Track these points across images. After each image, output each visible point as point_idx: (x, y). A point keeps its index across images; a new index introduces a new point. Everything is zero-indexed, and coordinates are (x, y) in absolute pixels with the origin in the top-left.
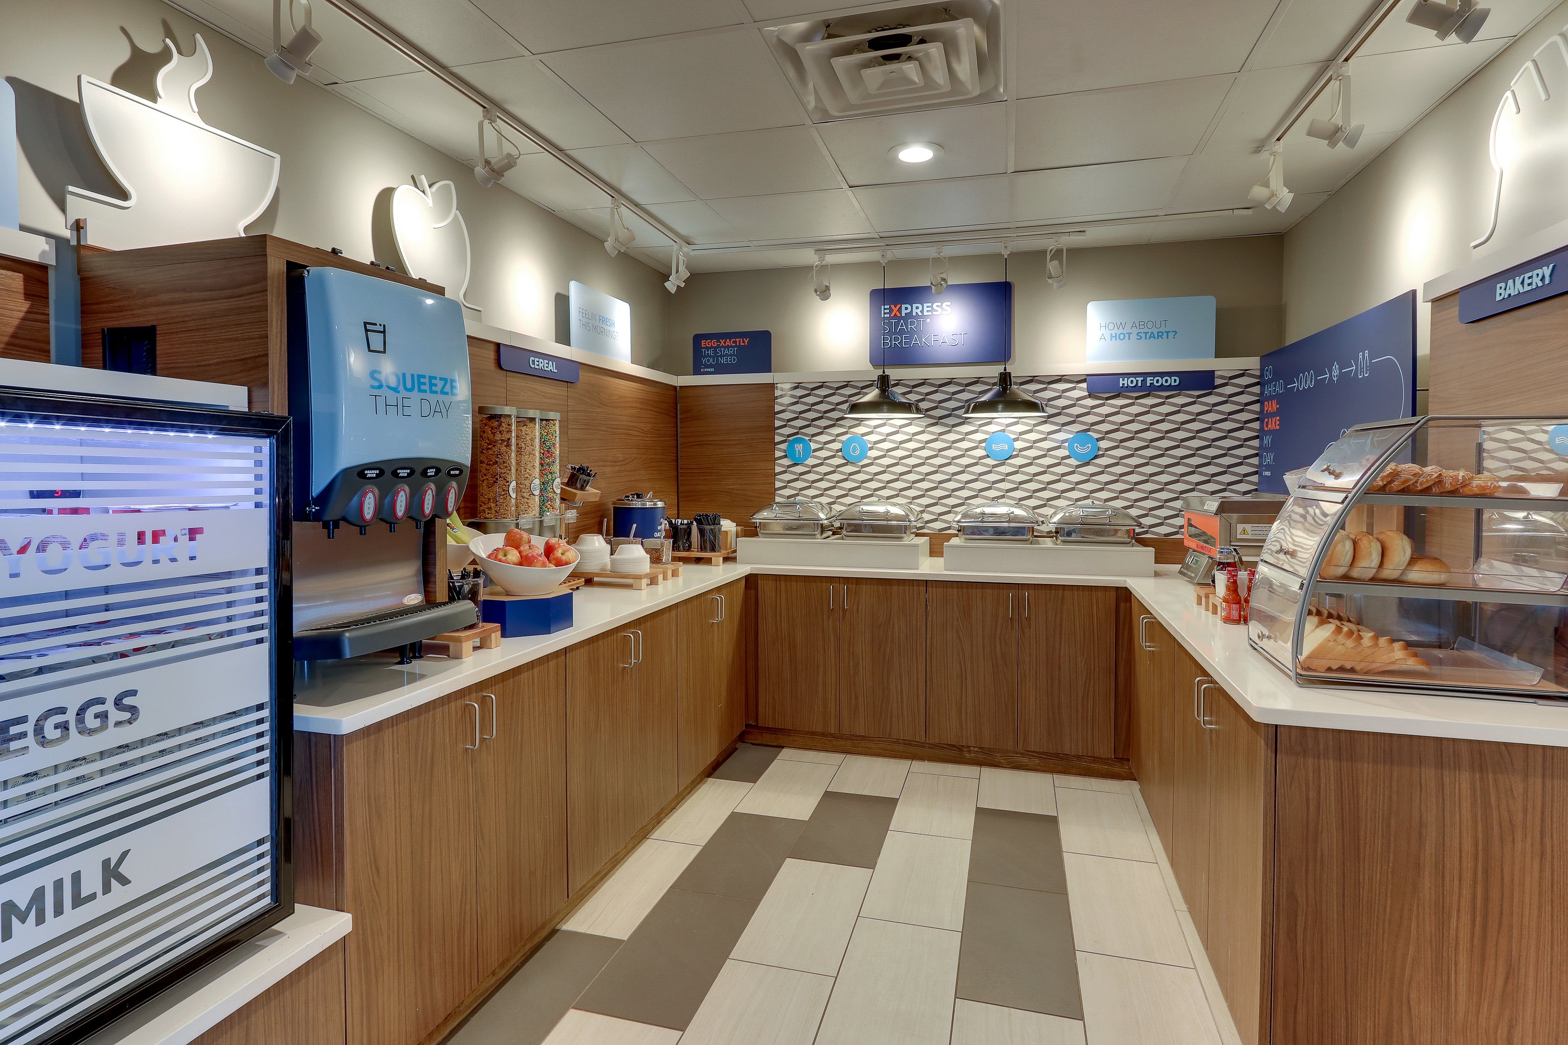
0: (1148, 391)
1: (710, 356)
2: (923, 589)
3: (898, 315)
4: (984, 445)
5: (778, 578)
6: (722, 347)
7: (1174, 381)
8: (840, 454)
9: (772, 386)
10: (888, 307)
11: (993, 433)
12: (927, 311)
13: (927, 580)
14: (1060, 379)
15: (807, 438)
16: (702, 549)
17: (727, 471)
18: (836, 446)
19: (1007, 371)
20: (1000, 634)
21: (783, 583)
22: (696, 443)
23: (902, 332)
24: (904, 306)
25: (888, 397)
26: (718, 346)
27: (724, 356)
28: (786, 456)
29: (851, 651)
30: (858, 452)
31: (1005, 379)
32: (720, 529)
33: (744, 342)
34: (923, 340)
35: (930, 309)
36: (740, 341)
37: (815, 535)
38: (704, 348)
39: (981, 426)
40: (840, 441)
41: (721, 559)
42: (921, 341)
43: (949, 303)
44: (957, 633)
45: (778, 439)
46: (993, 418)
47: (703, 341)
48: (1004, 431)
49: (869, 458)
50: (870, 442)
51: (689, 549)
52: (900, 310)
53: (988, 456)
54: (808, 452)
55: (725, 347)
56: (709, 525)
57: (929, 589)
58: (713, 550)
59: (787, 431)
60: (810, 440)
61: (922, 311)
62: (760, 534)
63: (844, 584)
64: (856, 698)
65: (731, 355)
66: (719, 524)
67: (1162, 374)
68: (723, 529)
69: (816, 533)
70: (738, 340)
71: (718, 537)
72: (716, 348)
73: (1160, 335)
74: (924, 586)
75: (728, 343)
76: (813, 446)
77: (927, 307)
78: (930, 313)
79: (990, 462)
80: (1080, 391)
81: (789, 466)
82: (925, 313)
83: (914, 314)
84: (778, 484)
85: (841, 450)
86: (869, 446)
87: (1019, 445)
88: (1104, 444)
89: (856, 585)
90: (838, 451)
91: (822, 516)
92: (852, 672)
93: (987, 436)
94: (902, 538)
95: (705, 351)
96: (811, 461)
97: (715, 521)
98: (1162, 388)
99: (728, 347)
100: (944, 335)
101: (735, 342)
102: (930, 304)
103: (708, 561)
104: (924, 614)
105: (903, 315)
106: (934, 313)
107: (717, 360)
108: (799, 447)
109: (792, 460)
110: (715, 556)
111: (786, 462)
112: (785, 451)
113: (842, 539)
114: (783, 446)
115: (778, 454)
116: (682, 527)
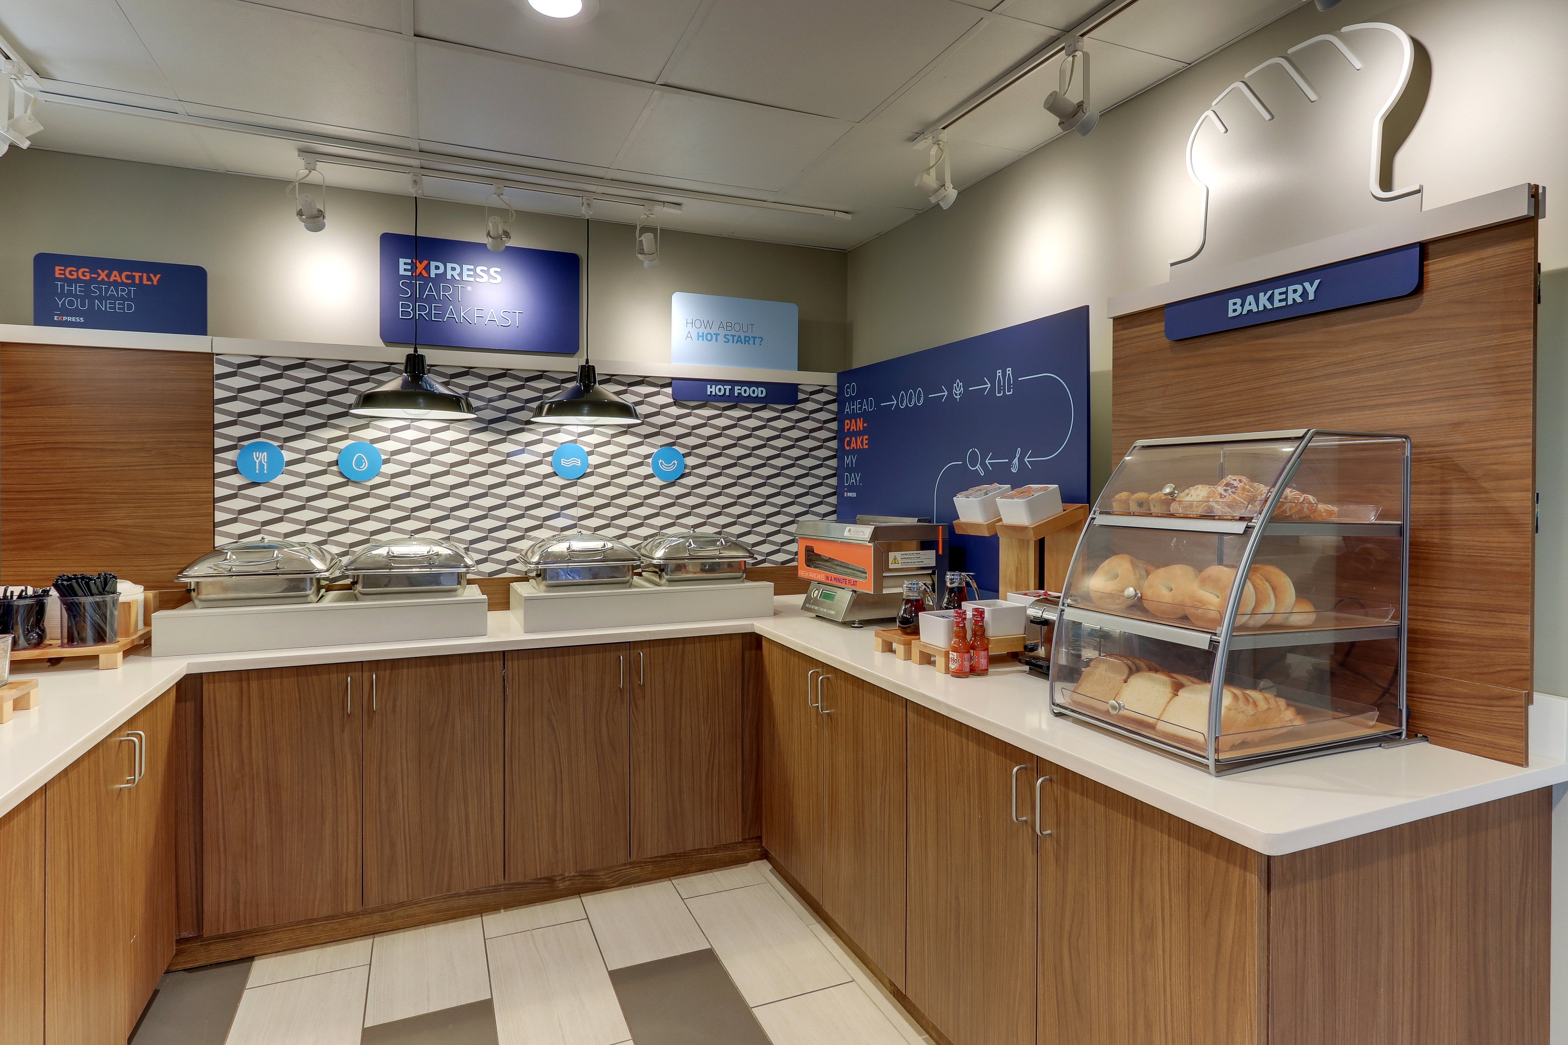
0: (735, 402)
1: (76, 296)
2: (498, 664)
3: (425, 274)
4: (549, 459)
5: (244, 676)
6: (103, 282)
7: (760, 392)
8: (335, 468)
9: (208, 358)
10: (409, 261)
11: (562, 444)
12: (468, 276)
13: (504, 652)
14: (643, 381)
15: (276, 444)
16: (73, 638)
17: (114, 496)
18: (328, 456)
19: (589, 364)
20: (607, 712)
21: (254, 684)
22: (42, 446)
23: (430, 299)
24: (433, 264)
25: (421, 387)
26: (93, 280)
27: (107, 298)
28: (235, 471)
29: (383, 774)
30: (365, 466)
31: (587, 373)
32: (115, 602)
33: (149, 279)
34: (462, 314)
35: (472, 273)
36: (141, 278)
37: (307, 596)
38: (60, 280)
39: (546, 434)
40: (334, 450)
41: (120, 654)
42: (459, 315)
43: (499, 270)
44: (549, 720)
45: (219, 443)
46: (562, 425)
47: (57, 268)
48: (575, 441)
49: (384, 475)
50: (385, 452)
51: (39, 643)
52: (427, 268)
53: (555, 474)
54: (278, 466)
55: (110, 284)
56: (92, 595)
57: (509, 663)
58: (101, 637)
59: (237, 431)
60: (281, 447)
61: (461, 274)
62: (196, 602)
63: (371, 671)
64: (393, 845)
65: (122, 298)
66: (114, 592)
67: (750, 384)
68: (122, 599)
69: (308, 592)
70: (137, 275)
71: (112, 614)
72: (87, 283)
73: (747, 340)
74: (499, 660)
75: (115, 276)
76: (287, 456)
77: (468, 270)
78: (472, 279)
79: (558, 481)
80: (664, 397)
81: (241, 488)
82: (465, 278)
83: (449, 277)
84: (219, 516)
85: (336, 463)
86: (383, 457)
87: (594, 460)
88: (691, 461)
89: (392, 669)
90: (330, 464)
91: (318, 564)
92: (384, 807)
93: (555, 448)
94: (455, 590)
95: (62, 287)
96: (283, 480)
97: (106, 585)
98: (749, 399)
99: (116, 284)
100: (492, 310)
101: (132, 278)
102: (472, 267)
103: (91, 662)
104: (501, 700)
105: (433, 275)
106: (478, 279)
107: (92, 304)
108: (261, 457)
109: (247, 478)
110: (105, 652)
111: (236, 480)
112: (234, 463)
113: (356, 599)
114: (231, 455)
115: (219, 467)
116: (22, 602)
